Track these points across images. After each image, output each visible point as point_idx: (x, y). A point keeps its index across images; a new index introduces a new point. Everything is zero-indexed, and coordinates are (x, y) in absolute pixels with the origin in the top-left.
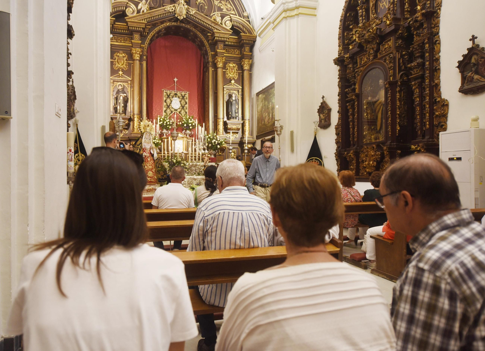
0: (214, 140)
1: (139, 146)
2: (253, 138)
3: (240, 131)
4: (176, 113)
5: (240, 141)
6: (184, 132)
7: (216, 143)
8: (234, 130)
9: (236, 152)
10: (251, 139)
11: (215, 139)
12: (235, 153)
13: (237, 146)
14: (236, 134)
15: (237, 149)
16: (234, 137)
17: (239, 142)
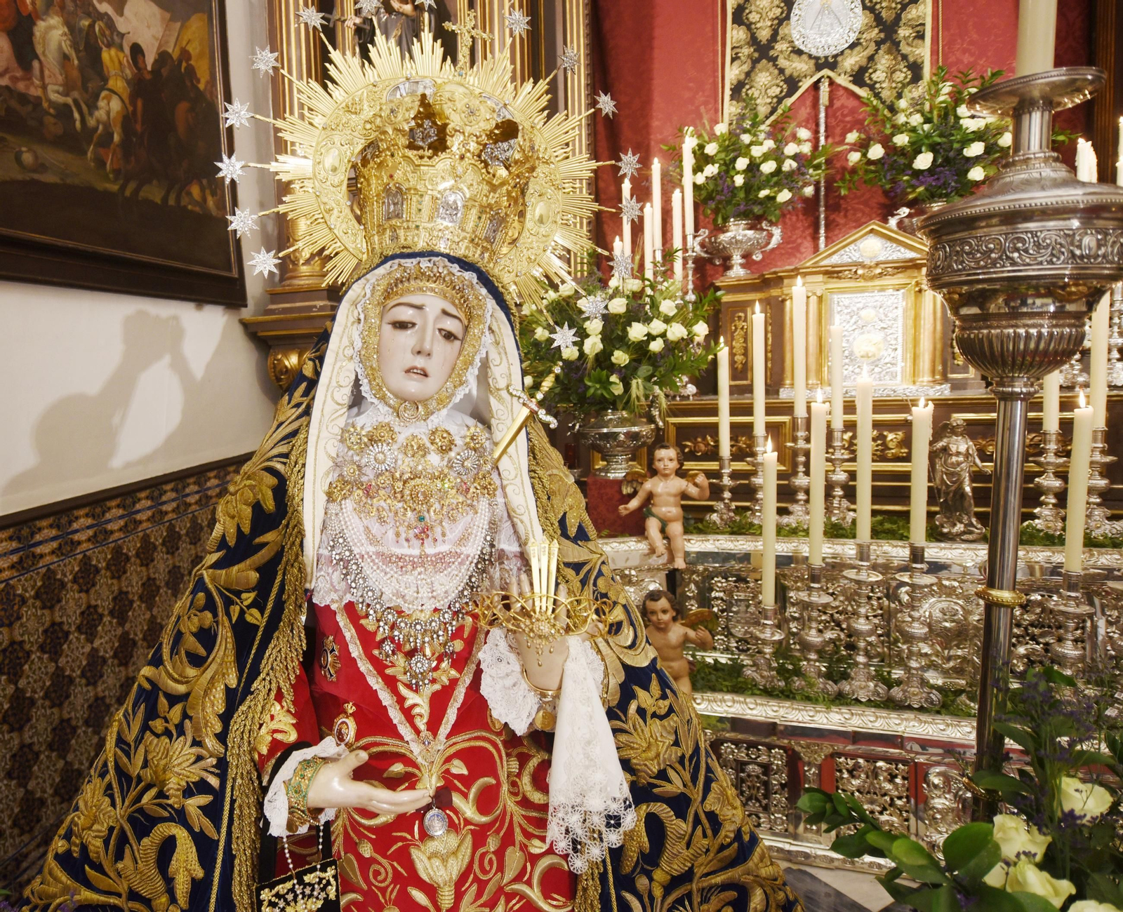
1: (246, 573)
4: (824, 88)
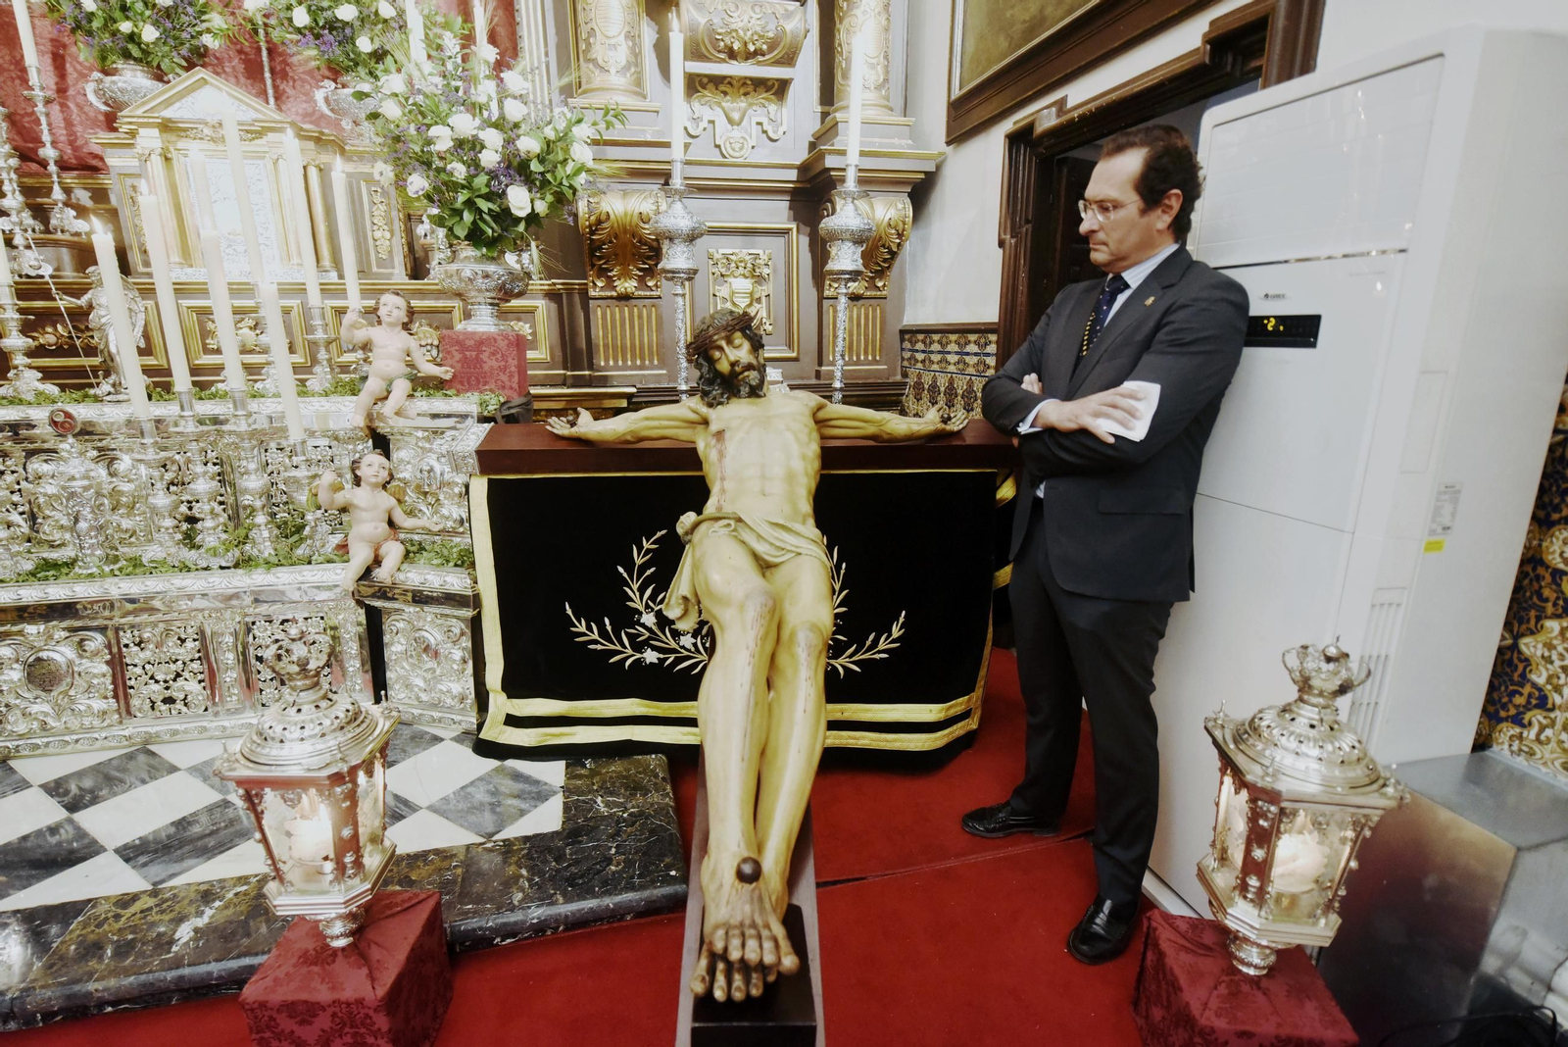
0: (464, 124)
2: (914, 133)
3: (805, 74)
5: (803, 169)
6: (327, 100)
7: (490, 158)
8: (749, 56)
9: (766, 271)
10: (901, 143)
11: (475, 108)
12: (760, 279)
13: (777, 213)
14: (772, 108)
15: (780, 241)
16: (756, 130)
17: (793, 175)
